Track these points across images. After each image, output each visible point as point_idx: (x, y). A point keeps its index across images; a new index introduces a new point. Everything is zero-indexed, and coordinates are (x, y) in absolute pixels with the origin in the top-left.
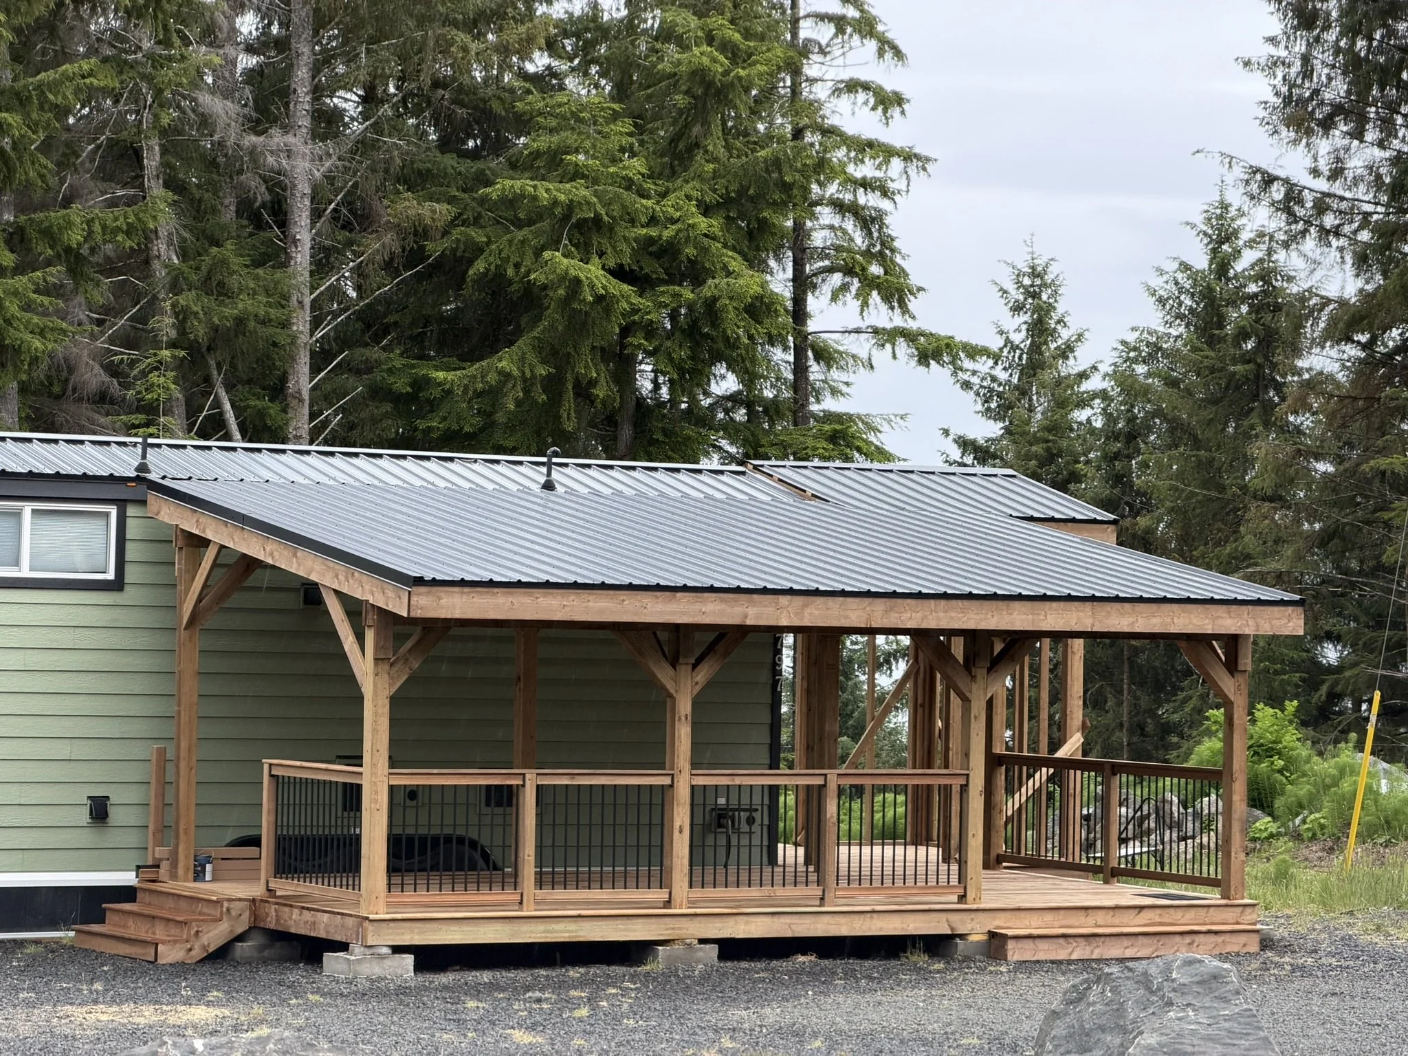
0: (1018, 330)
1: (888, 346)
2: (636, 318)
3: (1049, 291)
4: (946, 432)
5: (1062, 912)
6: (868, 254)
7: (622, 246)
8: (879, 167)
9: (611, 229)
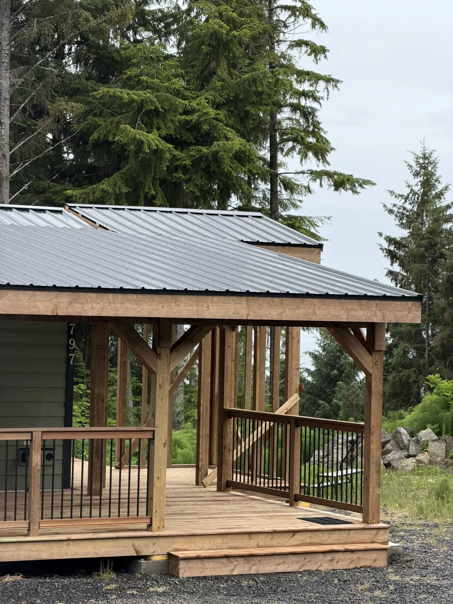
0: (417, 185)
1: (318, 180)
2: (178, 163)
3: (432, 166)
4: (381, 234)
5: (229, 536)
6: (306, 131)
7: (170, 124)
8: (311, 85)
9: (165, 116)
